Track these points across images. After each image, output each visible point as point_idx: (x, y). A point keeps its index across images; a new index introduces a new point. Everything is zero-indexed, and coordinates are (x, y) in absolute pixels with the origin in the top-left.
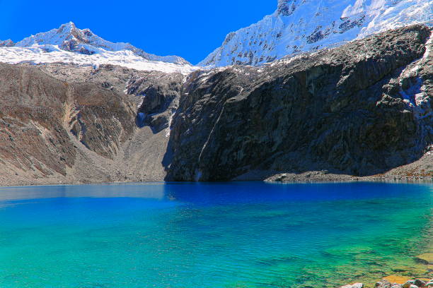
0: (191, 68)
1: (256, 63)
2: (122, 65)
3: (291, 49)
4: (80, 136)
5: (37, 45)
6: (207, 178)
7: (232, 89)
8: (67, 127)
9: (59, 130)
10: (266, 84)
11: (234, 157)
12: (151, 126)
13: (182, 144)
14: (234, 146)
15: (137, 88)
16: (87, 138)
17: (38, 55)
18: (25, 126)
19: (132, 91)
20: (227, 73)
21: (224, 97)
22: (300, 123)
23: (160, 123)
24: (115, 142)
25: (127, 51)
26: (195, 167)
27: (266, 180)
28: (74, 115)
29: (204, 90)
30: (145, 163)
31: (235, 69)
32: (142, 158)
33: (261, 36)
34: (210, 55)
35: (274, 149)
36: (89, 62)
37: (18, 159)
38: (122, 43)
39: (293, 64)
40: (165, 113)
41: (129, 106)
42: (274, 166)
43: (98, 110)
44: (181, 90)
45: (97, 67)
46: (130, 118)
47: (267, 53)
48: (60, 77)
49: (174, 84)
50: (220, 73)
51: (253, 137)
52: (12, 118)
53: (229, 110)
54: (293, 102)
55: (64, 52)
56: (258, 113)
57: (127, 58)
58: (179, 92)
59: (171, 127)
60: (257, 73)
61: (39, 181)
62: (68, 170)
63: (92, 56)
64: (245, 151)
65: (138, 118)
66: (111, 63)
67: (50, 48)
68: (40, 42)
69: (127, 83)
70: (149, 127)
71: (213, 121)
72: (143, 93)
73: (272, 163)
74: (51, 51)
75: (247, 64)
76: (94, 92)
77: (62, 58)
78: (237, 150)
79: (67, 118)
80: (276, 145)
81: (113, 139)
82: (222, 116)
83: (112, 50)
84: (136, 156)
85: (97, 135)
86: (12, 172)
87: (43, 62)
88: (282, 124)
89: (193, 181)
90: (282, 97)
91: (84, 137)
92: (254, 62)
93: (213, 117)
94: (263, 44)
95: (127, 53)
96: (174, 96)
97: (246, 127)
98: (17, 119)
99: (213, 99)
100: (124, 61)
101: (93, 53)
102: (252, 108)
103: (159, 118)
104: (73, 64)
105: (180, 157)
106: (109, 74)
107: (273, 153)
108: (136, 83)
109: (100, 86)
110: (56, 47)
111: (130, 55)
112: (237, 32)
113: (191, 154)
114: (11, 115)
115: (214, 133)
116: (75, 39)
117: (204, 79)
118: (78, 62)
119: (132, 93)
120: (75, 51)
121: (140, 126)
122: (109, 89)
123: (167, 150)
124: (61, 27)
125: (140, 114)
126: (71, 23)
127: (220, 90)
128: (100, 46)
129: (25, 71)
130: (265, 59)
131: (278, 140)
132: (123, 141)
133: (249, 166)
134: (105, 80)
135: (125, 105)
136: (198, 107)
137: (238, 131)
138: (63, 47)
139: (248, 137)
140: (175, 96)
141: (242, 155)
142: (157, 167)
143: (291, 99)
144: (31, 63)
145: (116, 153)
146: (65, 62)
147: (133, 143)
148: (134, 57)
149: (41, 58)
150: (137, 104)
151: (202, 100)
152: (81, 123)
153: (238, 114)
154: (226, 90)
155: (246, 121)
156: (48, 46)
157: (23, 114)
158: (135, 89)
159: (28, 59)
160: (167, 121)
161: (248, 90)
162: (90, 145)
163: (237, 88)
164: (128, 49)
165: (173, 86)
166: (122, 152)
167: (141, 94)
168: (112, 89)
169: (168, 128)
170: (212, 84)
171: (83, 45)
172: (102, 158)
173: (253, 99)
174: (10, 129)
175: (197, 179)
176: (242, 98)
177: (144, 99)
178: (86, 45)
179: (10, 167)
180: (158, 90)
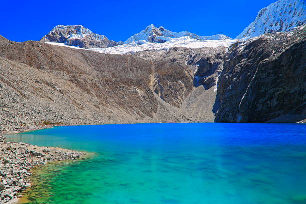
0: (231, 41)
1: (286, 29)
2: (184, 46)
4: (160, 94)
5: (135, 42)
6: (246, 120)
7: (265, 53)
8: (152, 89)
9: (148, 92)
10: (297, 45)
11: (268, 104)
12: (204, 85)
14: (268, 96)
15: (194, 60)
16: (164, 95)
17: (135, 47)
18: (130, 90)
19: (190, 63)
20: (261, 41)
21: (258, 60)
23: (210, 83)
24: (181, 97)
25: (186, 37)
26: (237, 113)
27: (299, 123)
28: (156, 81)
29: (242, 56)
31: (267, 37)
32: (198, 107)
33: (290, 6)
34: (247, 29)
36: (163, 48)
37: (128, 108)
38: (183, 32)
40: (213, 76)
41: (189, 73)
43: (170, 77)
44: (225, 58)
45: (169, 50)
46: (190, 81)
47: (296, 19)
48: (148, 59)
49: (219, 54)
50: (255, 42)
51: (285, 88)
52: (124, 86)
53: (263, 69)
55: (149, 43)
56: (290, 69)
57: (186, 41)
58: (223, 60)
59: (218, 85)
60: (288, 37)
61: (139, 122)
62: (154, 115)
63: (166, 43)
64: (278, 100)
65: (195, 80)
66: (177, 46)
67: (142, 43)
68: (136, 40)
69: (187, 58)
70: (202, 86)
71: (250, 78)
72: (198, 63)
75: (277, 31)
76: (167, 66)
77: (148, 47)
78: (271, 99)
79: (152, 84)
81: (179, 95)
82: (257, 75)
83: (177, 38)
84: (195, 106)
85: (170, 93)
87: (138, 51)
91: (162, 94)
92: (284, 28)
93: (250, 76)
96: (220, 63)
97: (278, 81)
98: (127, 86)
99: (249, 62)
100: (184, 43)
101: (165, 41)
102: (283, 66)
103: (209, 79)
104: (154, 50)
105: (225, 106)
106: (175, 53)
108: (193, 57)
109: (170, 62)
110: (145, 41)
111: (189, 39)
112: (268, 8)
113: (233, 103)
114: (124, 84)
115: (251, 88)
116: (155, 34)
117: (242, 49)
118: (157, 49)
119: (191, 64)
120: (155, 42)
121: (197, 86)
122: (176, 63)
123: (216, 101)
124: (146, 29)
125: (197, 77)
126: (152, 25)
127: (255, 55)
128: (170, 36)
129: (129, 58)
130: (294, 24)
132: (186, 96)
133: (282, 112)
134: (173, 58)
135: (186, 72)
136: (238, 69)
137: (272, 85)
138: (149, 40)
139: (280, 89)
141: (276, 103)
142: (209, 113)
144: (132, 53)
145: (181, 104)
146: (150, 49)
148: (191, 40)
149: (137, 49)
150: (194, 71)
151: (241, 64)
152: (161, 87)
153: (271, 72)
154: (260, 55)
155: (279, 76)
156: (140, 42)
157: (129, 82)
158: (192, 61)
159: (131, 51)
160: (215, 81)
161: (280, 52)
162: (166, 100)
163: (270, 52)
164: (187, 35)
165: (218, 56)
166: (185, 103)
167: (196, 64)
168: (178, 63)
169: (216, 86)
170: (248, 51)
171: (159, 38)
172: (174, 107)
173: (285, 59)
174: (124, 92)
175: (239, 121)
176: (274, 59)
177: (199, 67)
178: (161, 37)
179: (124, 113)
180: (208, 60)
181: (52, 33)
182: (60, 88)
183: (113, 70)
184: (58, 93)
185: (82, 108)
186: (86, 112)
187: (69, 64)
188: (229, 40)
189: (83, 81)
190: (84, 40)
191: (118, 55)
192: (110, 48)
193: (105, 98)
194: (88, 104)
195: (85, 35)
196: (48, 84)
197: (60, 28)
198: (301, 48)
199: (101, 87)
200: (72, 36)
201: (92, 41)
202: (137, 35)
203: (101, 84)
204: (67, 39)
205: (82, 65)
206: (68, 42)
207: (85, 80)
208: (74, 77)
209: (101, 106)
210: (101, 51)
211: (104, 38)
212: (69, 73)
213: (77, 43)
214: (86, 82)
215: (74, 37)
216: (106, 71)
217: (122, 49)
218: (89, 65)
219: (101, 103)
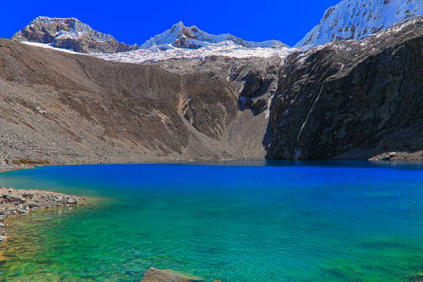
0: (288, 50)
1: (359, 36)
2: (225, 54)
3: (402, 14)
4: (192, 121)
5: (155, 45)
6: (307, 157)
7: (331, 67)
8: (181, 114)
9: (175, 116)
10: (371, 58)
11: (334, 135)
12: (252, 108)
13: (281, 125)
14: (334, 125)
15: (238, 74)
16: (197, 122)
17: (157, 54)
18: (150, 114)
19: (234, 77)
20: (326, 51)
21: (323, 75)
22: (414, 96)
23: (260, 106)
24: (221, 124)
25: (228, 42)
26: (294, 146)
27: (372, 159)
28: (187, 102)
29: (302, 71)
30: (247, 142)
31: (335, 46)
32: (244, 139)
33: (364, 6)
34: (308, 35)
35: (381, 126)
36: (196, 56)
37: (146, 140)
38: (224, 34)
39: (404, 30)
40: (264, 97)
41: (231, 92)
42: (381, 144)
43: (204, 96)
44: (279, 72)
45: (203, 60)
46: (233, 103)
47: (372, 23)
48: (174, 71)
49: (272, 67)
50: (318, 52)
51: (356, 115)
52: (140, 108)
53: (329, 89)
54: (404, 73)
55: (176, 49)
56: (362, 89)
57: (228, 48)
58: (277, 75)
59: (270, 109)
60: (361, 47)
61: (163, 159)
62: (184, 150)
63: (199, 50)
64: (347, 130)
65: (240, 102)
66: (215, 54)
67: (166, 47)
68: (157, 43)
69: (229, 70)
70: (249, 110)
71: (311, 101)
72: (243, 79)
73: (378, 141)
74: (167, 49)
75: (348, 39)
76: (201, 81)
77: (175, 54)
78: (338, 128)
79: (181, 106)
80: (383, 122)
81: (218, 122)
82: (321, 95)
83: (215, 42)
84: (239, 137)
85: (205, 119)
86: (142, 152)
87: (161, 59)
88: (390, 100)
89: (292, 159)
90: (390, 70)
91: (195, 121)
92: (356, 35)
93: (312, 97)
94: (368, 15)
97: (348, 105)
98: (144, 108)
99: (312, 79)
100: (226, 51)
101: (199, 47)
102: (354, 85)
103: (259, 101)
104: (183, 58)
105: (279, 137)
106: (213, 64)
107: (380, 131)
108: (237, 70)
109: (206, 76)
110: (170, 45)
111: (231, 45)
112: (337, 6)
113: (290, 133)
114: (140, 106)
115: (313, 113)
116: (184, 36)
117: (302, 60)
118: (188, 57)
119: (234, 79)
120: (185, 47)
121: (242, 110)
122: (214, 78)
123: (267, 131)
124: (173, 27)
125: (242, 98)
126: (181, 22)
127: (319, 70)
128: (206, 40)
129: (148, 69)
130: (369, 30)
131: (386, 117)
132: (227, 123)
133: (351, 145)
134: (209, 70)
135: (228, 91)
136: (296, 87)
137: (339, 109)
138: (176, 44)
139: (350, 115)
140: (273, 79)
141: (344, 134)
142: (258, 146)
143: (402, 71)
144: (152, 61)
145: (221, 134)
146: (177, 57)
147: (236, 125)
148: (234, 46)
149: (159, 56)
150: (239, 89)
151: (300, 81)
152: (192, 110)
153: (339, 92)
154: (325, 69)
155: (348, 98)
156: (163, 46)
157: (148, 104)
158: (236, 76)
159: (150, 58)
160: (267, 104)
161: (350, 66)
162: (200, 128)
163: (337, 65)
164: (229, 39)
165: (271, 69)
166: (226, 133)
167: (242, 80)
168: (216, 78)
169: (268, 110)
170: (309, 63)
171: (191, 41)
172: (210, 139)
173: (356, 75)
174: (139, 117)
175: (296, 157)
176: (343, 76)
177: (245, 84)
178: (193, 40)
179: (140, 147)
180: (257, 75)
181: (31, 28)
182: (44, 109)
183: (124, 86)
184: (41, 118)
185: (78, 140)
186: (84, 145)
187: (58, 74)
188: (285, 48)
189: (78, 100)
190: (80, 40)
191: (131, 64)
192: (120, 54)
194: (87, 133)
195: (81, 32)
196: (24, 103)
197: (43, 20)
198: (376, 62)
199: (106, 109)
200: (61, 33)
201: (92, 41)
202: (159, 35)
203: (106, 105)
204: (54, 38)
205: (77, 77)
206: (56, 41)
207: (82, 98)
208: (65, 94)
209: (106, 137)
210: (105, 57)
211: (111, 38)
212: (57, 87)
213: (68, 44)
214: (84, 101)
215: (64, 35)
216: (114, 86)
217: (137, 56)
218: (88, 77)
219: (106, 132)
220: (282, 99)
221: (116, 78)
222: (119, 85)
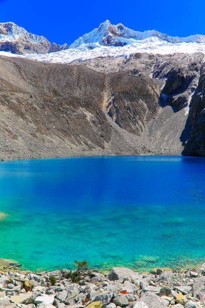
2: (149, 52)
4: (115, 118)
5: (84, 44)
8: (105, 111)
9: (99, 114)
12: (172, 105)
13: (198, 123)
15: (161, 71)
16: (120, 119)
17: (84, 53)
18: (76, 112)
19: (157, 74)
24: (142, 121)
25: (153, 38)
28: (110, 100)
30: (166, 139)
32: (163, 135)
36: (121, 54)
37: (72, 137)
38: (149, 31)
40: (185, 93)
41: (153, 89)
43: (128, 95)
44: (201, 69)
45: (128, 58)
46: (154, 99)
48: (98, 70)
49: (194, 64)
52: (68, 107)
55: (103, 47)
57: (153, 44)
58: (199, 72)
59: (190, 106)
61: (87, 153)
62: (106, 145)
63: (125, 47)
65: (161, 99)
66: (139, 51)
67: (93, 46)
68: (86, 42)
69: (153, 67)
70: (170, 107)
72: (166, 76)
74: (94, 48)
76: (125, 79)
77: (101, 53)
79: (105, 104)
81: (140, 119)
83: (140, 39)
84: (159, 133)
85: (127, 116)
86: (69, 147)
87: (88, 59)
91: (118, 118)
95: (153, 40)
96: (194, 76)
98: (71, 107)
100: (150, 48)
101: (125, 44)
103: (180, 98)
104: (109, 57)
105: (196, 134)
106: (137, 61)
108: (160, 68)
109: (130, 74)
110: (97, 44)
111: (156, 41)
114: (68, 104)
116: (111, 34)
118: (113, 55)
119: (156, 77)
120: (111, 45)
121: (163, 105)
122: (137, 75)
124: (100, 26)
125: (164, 95)
126: (107, 21)
128: (131, 37)
129: (76, 68)
132: (148, 120)
134: (133, 68)
135: (150, 88)
138: (102, 43)
142: (176, 142)
144: (80, 60)
145: (142, 130)
146: (103, 56)
147: (157, 121)
149: (87, 55)
150: (161, 87)
152: (115, 107)
156: (91, 44)
157: (75, 102)
158: (159, 73)
159: (78, 58)
160: (187, 101)
162: (122, 125)
164: (153, 35)
165: (193, 66)
166: (146, 129)
167: (164, 77)
168: (139, 75)
169: (188, 106)
171: (117, 39)
172: (131, 135)
174: (67, 115)
177: (167, 81)
178: (119, 38)
179: (67, 143)
180: (179, 72)
183: (54, 86)
185: (15, 137)
186: (20, 141)
189: (14, 101)
190: (17, 43)
191: (61, 64)
192: (51, 54)
193: (44, 124)
194: (22, 131)
195: (18, 35)
199: (38, 109)
200: (0, 37)
201: (26, 43)
202: (87, 35)
203: (38, 105)
205: (13, 78)
207: (17, 99)
208: (4, 96)
209: (38, 134)
210: (39, 58)
211: (44, 40)
213: (7, 47)
214: (20, 102)
215: (3, 39)
216: (46, 86)
217: (67, 56)
218: (24, 79)
219: (39, 130)
220: (202, 96)
221: (48, 79)
222: (50, 84)
